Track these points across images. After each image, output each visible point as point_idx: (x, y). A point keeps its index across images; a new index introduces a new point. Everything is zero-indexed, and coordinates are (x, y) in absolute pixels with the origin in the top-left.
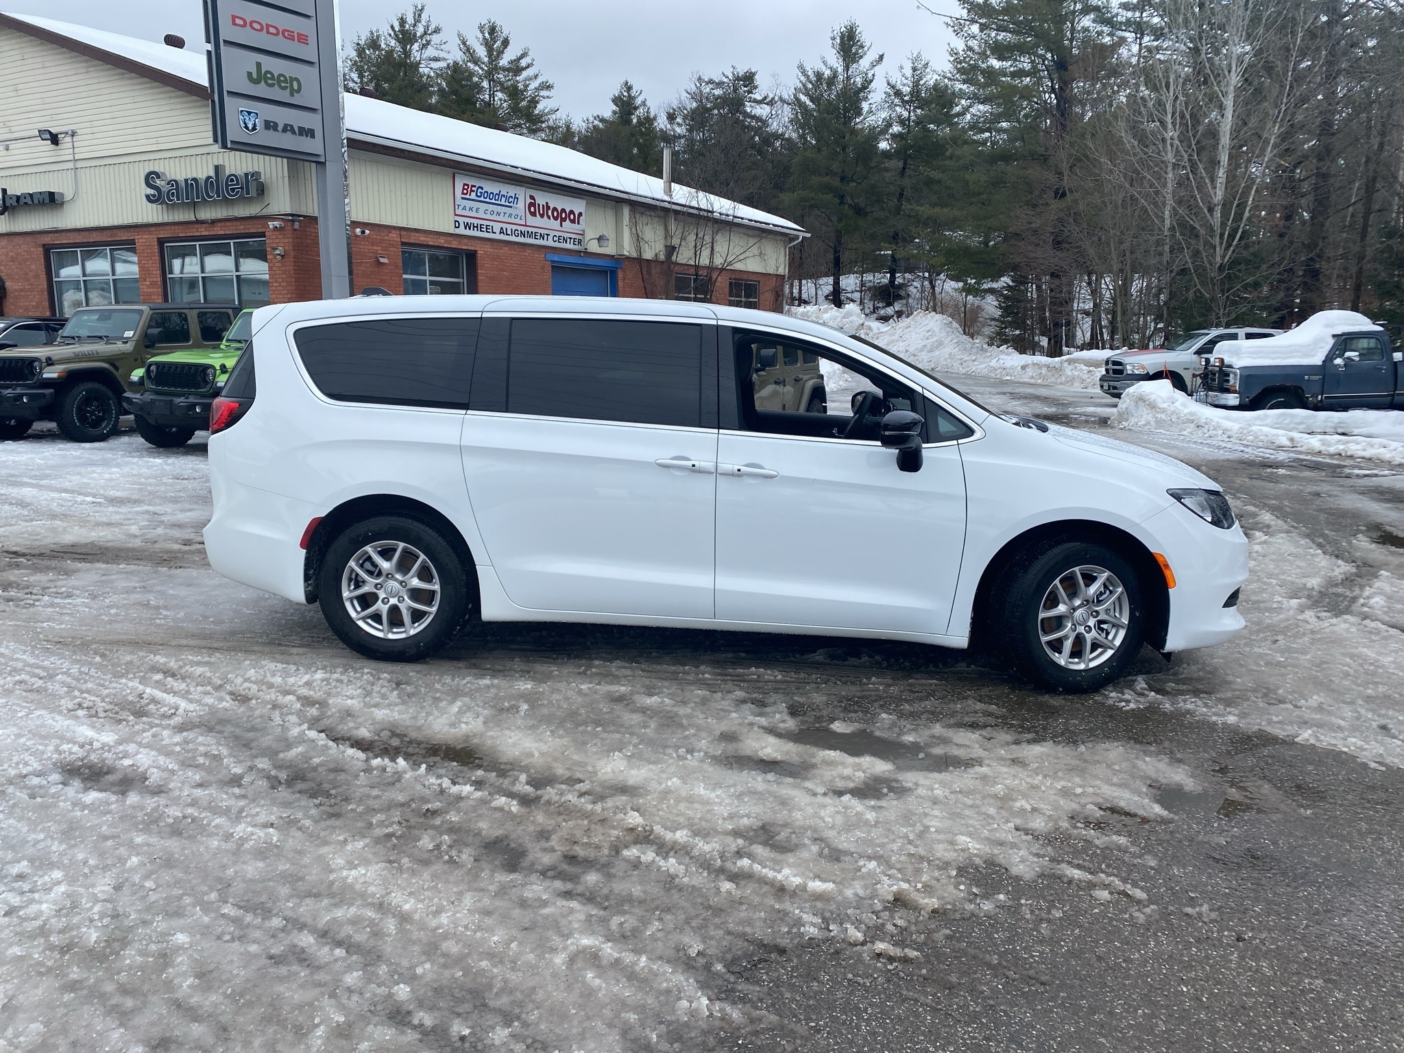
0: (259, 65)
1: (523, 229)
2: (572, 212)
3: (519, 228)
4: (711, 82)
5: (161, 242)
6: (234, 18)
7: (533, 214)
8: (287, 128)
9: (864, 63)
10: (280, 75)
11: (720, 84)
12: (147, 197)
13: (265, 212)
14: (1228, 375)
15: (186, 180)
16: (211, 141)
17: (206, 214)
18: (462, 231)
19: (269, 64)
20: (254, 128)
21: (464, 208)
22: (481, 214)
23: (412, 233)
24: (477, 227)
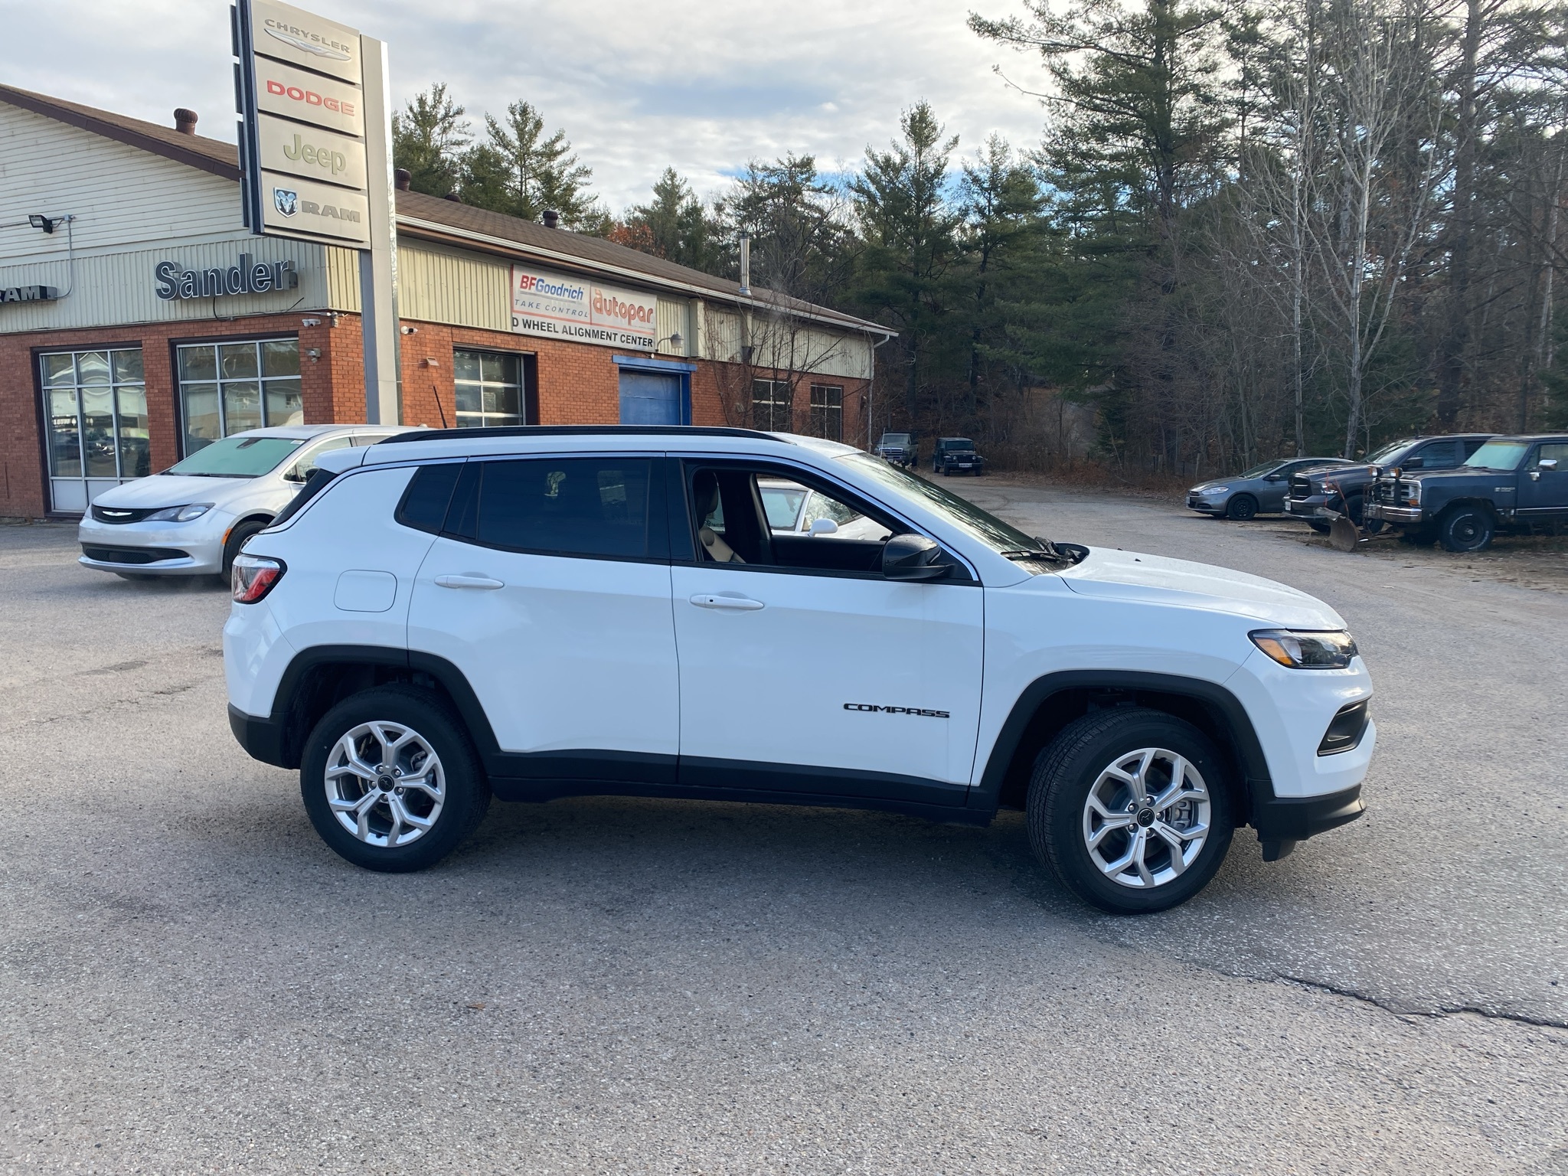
0: (297, 137)
1: (588, 327)
2: (641, 308)
3: (584, 327)
4: (765, 169)
5: (173, 344)
6: (270, 84)
7: (600, 310)
8: (329, 211)
9: (938, 147)
10: (321, 151)
11: (773, 172)
12: (159, 292)
13: (299, 308)
14: (1407, 487)
15: (206, 272)
16: (241, 225)
17: (227, 310)
18: (520, 329)
19: (309, 136)
20: (292, 211)
21: (523, 304)
22: (542, 311)
23: (465, 332)
24: (538, 325)
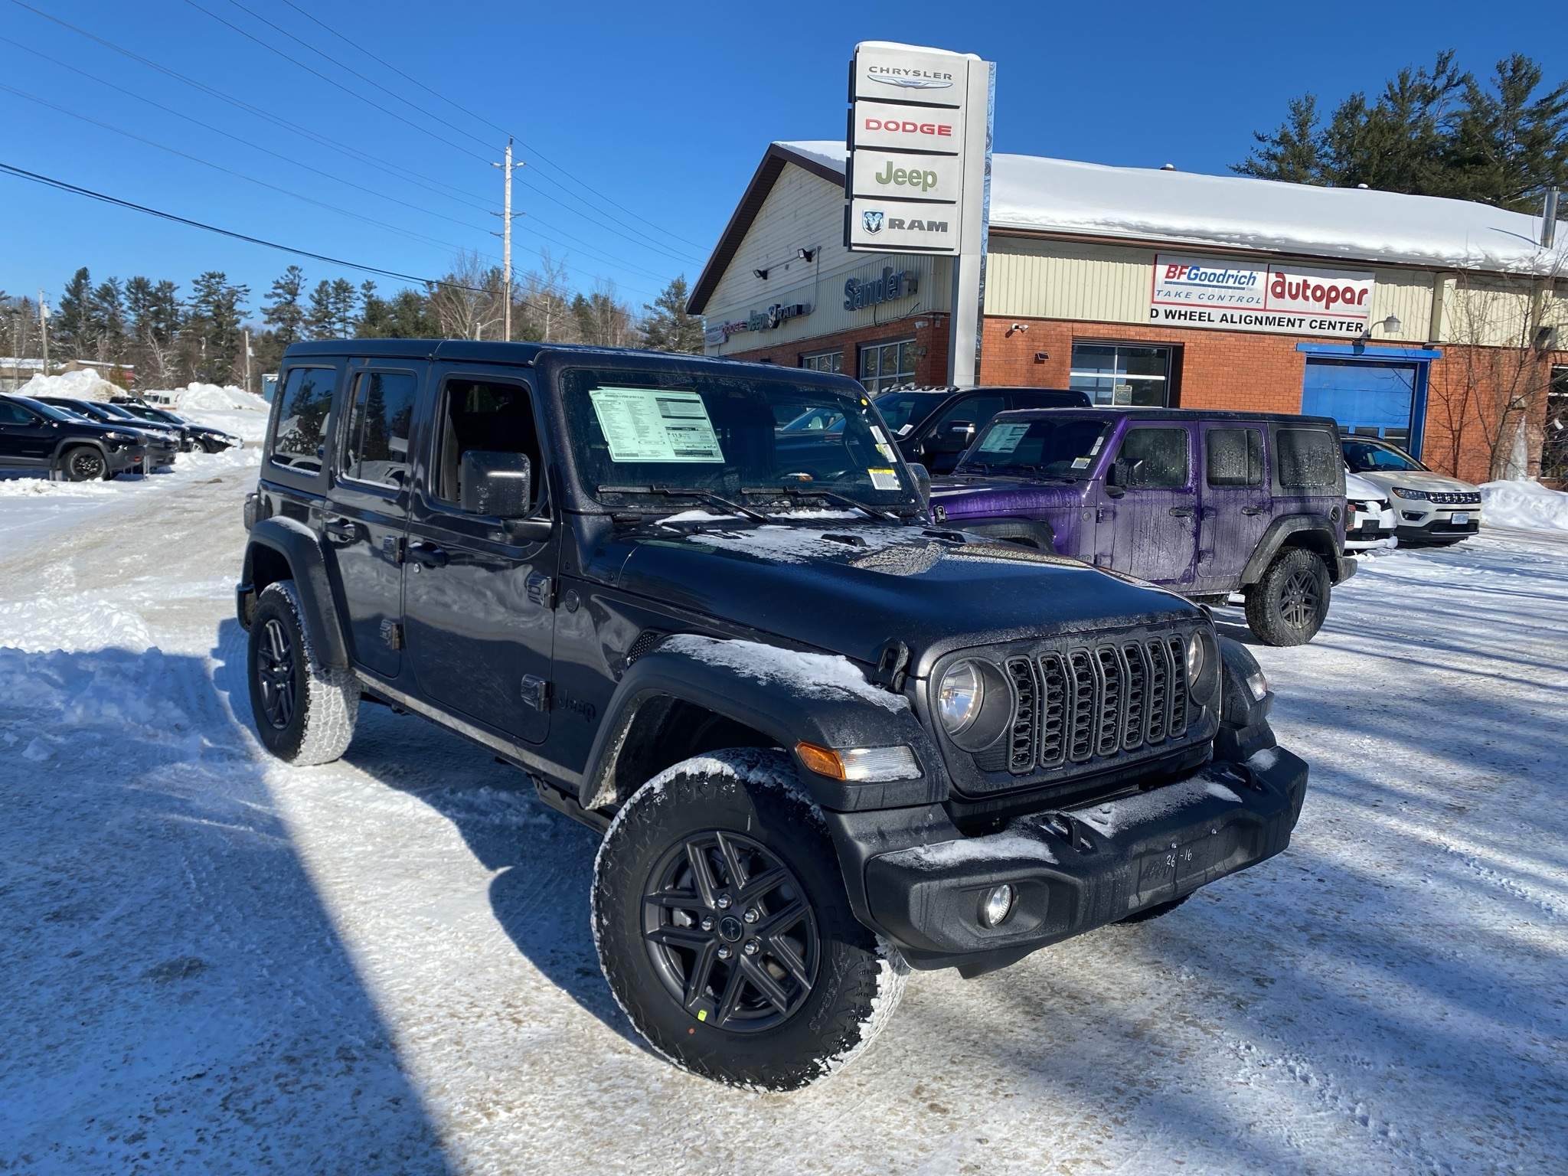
0: (890, 165)
1: (1259, 314)
2: (1348, 289)
3: (1254, 314)
5: (858, 349)
7: (1279, 296)
8: (916, 225)
10: (913, 171)
13: (915, 311)
17: (881, 316)
18: (1161, 320)
19: (901, 161)
20: (878, 229)
21: (1169, 294)
22: (1194, 300)
23: (1090, 326)
24: (1185, 315)
